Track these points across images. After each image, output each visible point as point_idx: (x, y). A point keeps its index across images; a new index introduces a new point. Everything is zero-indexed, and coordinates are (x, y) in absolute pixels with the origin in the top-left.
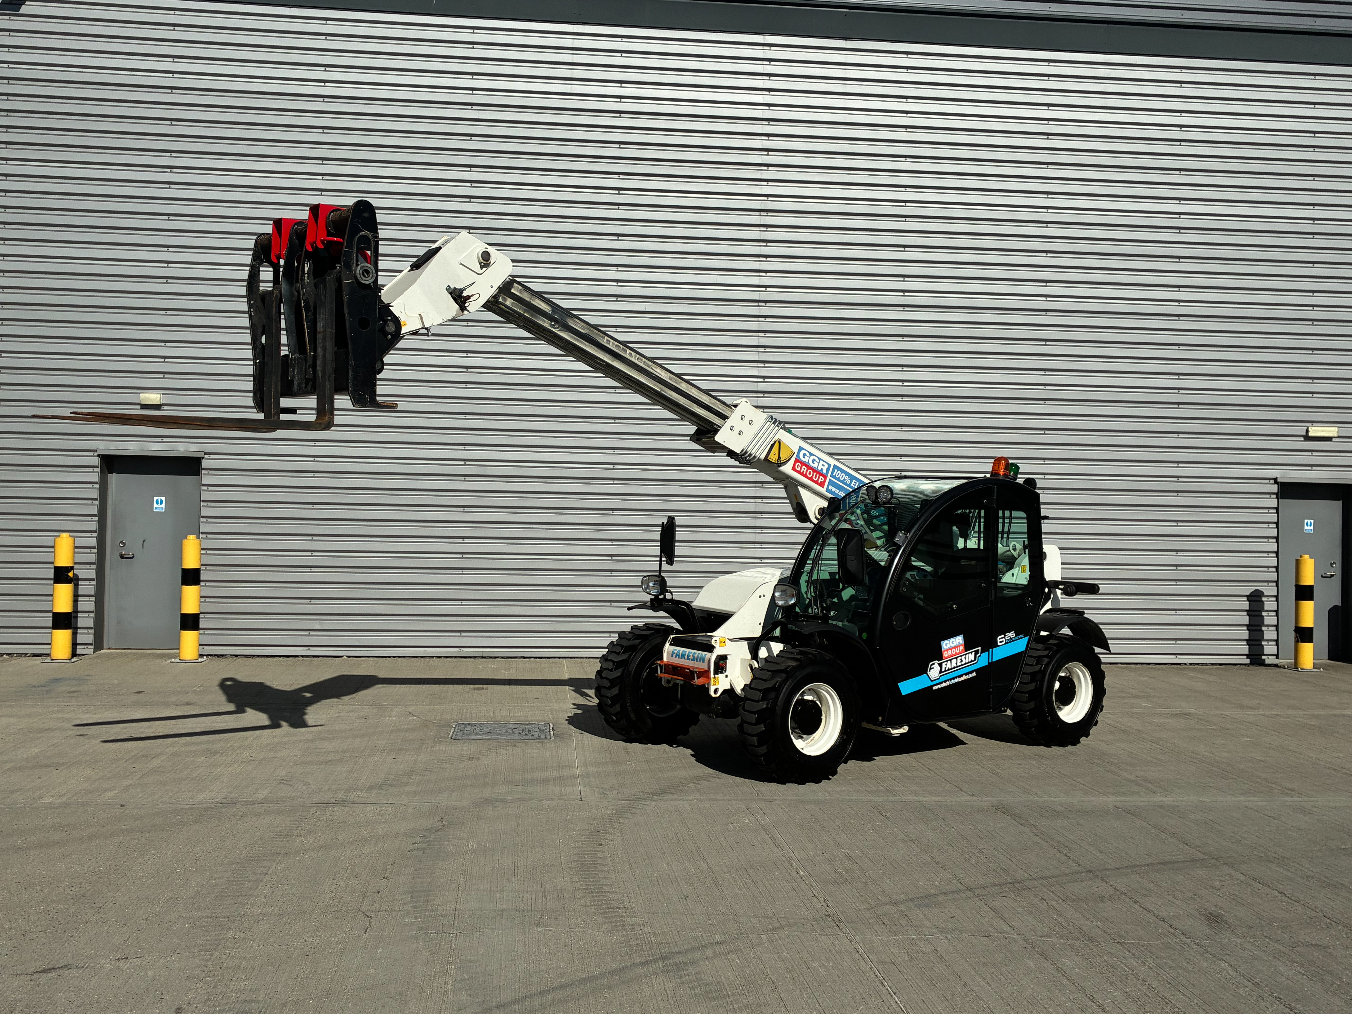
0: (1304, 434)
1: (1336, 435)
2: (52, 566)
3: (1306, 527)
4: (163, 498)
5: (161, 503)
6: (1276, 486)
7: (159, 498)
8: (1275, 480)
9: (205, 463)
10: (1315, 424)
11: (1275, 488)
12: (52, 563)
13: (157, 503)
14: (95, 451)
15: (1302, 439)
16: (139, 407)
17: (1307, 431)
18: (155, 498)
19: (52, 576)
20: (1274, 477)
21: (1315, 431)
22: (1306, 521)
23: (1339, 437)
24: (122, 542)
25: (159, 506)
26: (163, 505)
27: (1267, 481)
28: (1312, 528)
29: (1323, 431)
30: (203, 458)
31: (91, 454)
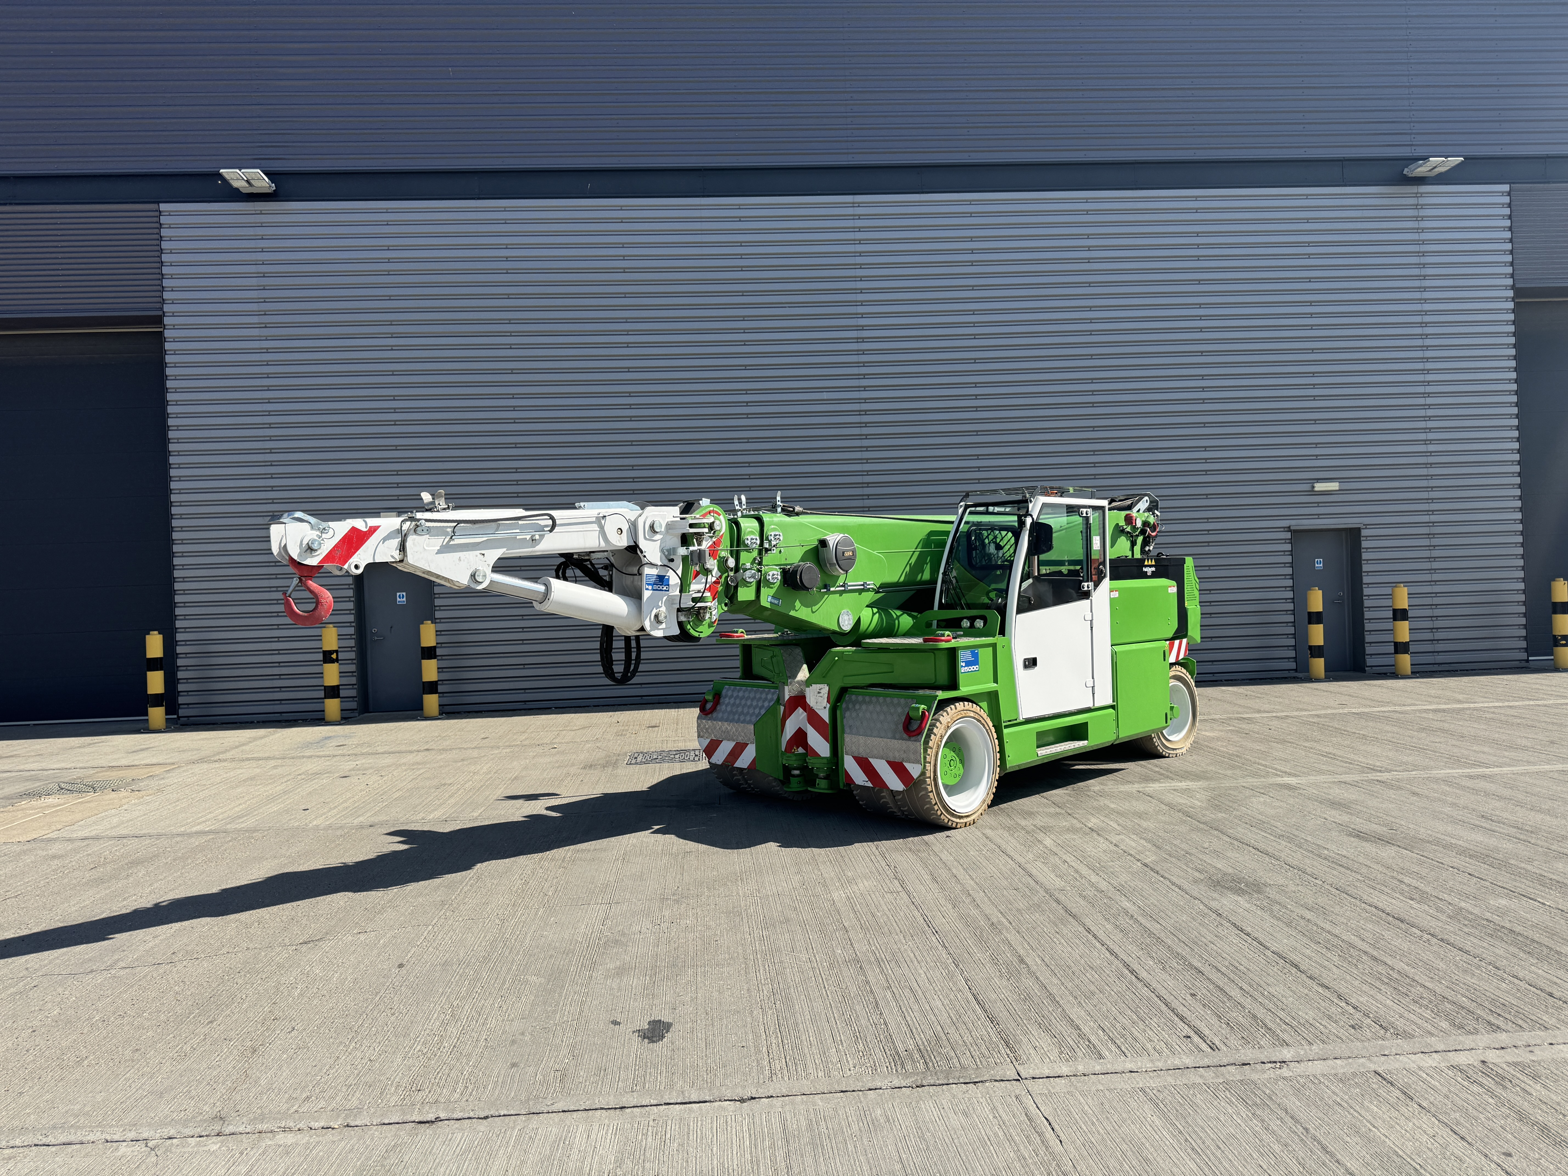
0: (1311, 489)
1: (1337, 488)
3: (1316, 565)
4: (404, 594)
6: (1289, 533)
7: (401, 593)
8: (1288, 529)
10: (1319, 481)
11: (1288, 535)
12: (321, 648)
13: (400, 597)
15: (1309, 494)
17: (1313, 487)
18: (398, 594)
19: (322, 658)
20: (1287, 526)
21: (1319, 487)
22: (1316, 560)
26: (404, 599)
27: (1282, 530)
28: (1321, 565)
29: (1326, 486)
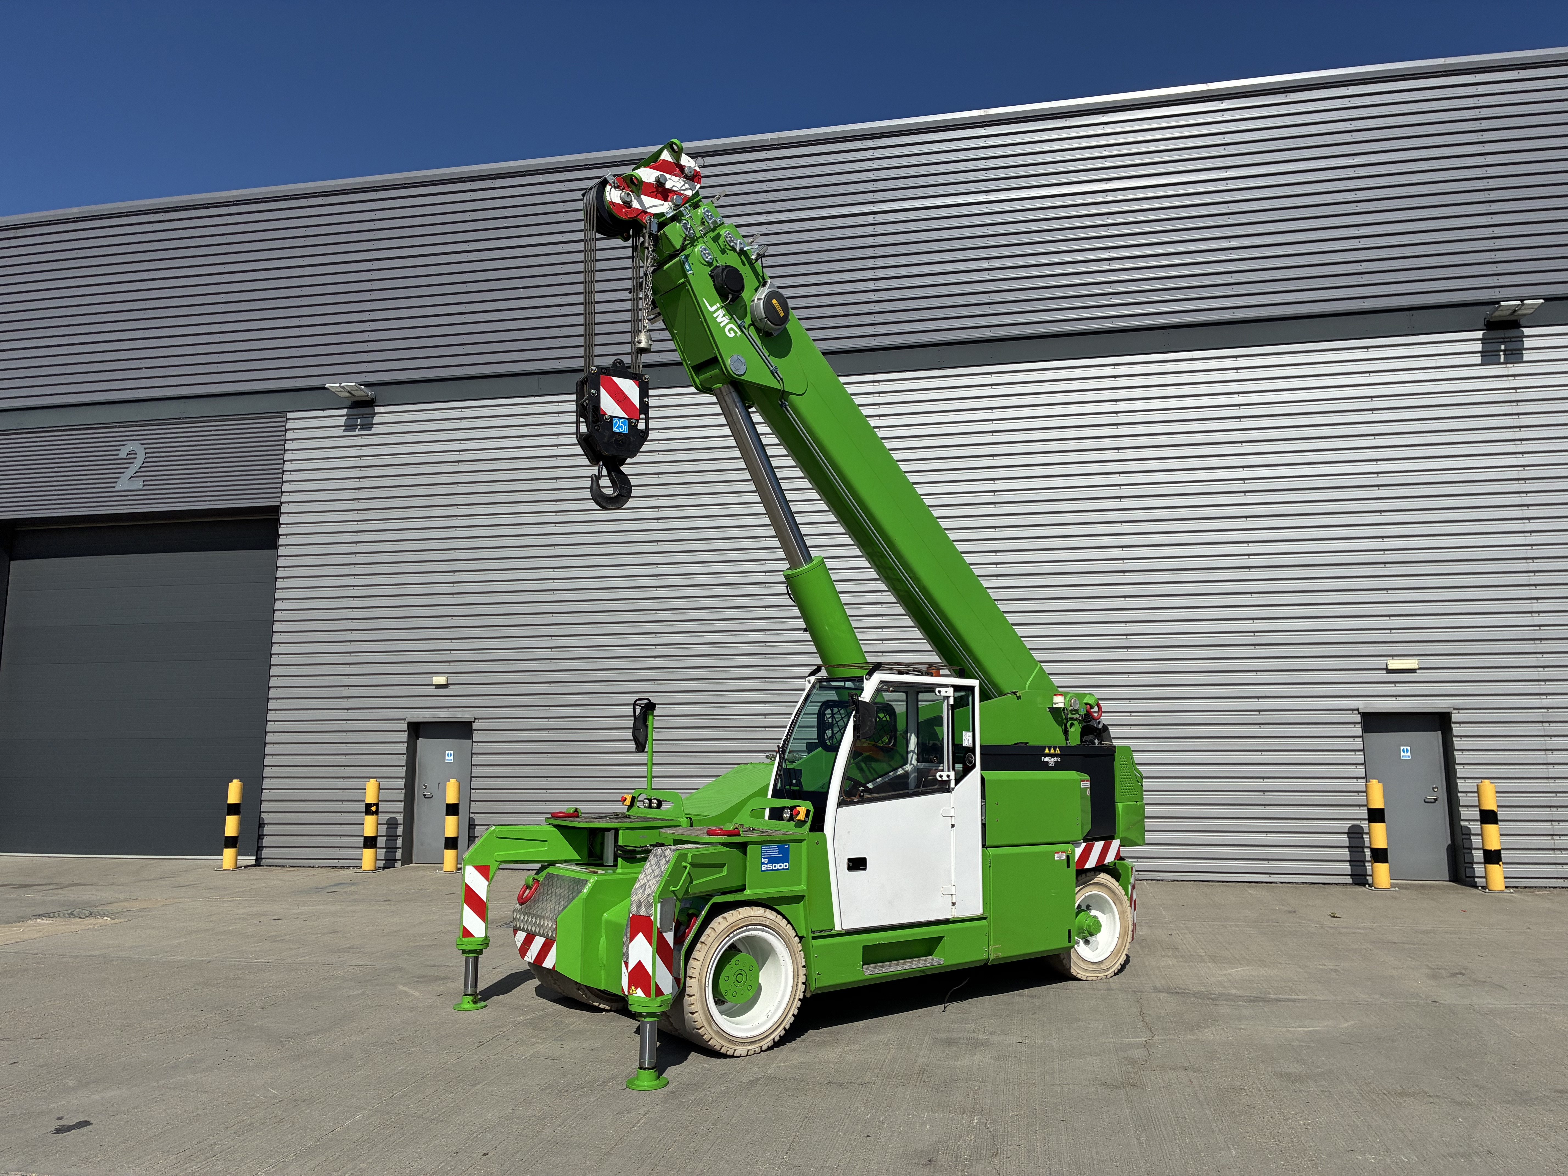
0: (1385, 667)
1: (1417, 667)
2: (364, 803)
3: (1402, 754)
4: (452, 752)
5: (451, 756)
6: (1360, 715)
7: (450, 752)
8: (1358, 711)
9: (476, 726)
10: (1395, 658)
11: (1358, 718)
12: (364, 800)
13: (448, 756)
14: (405, 719)
15: (1384, 672)
16: (434, 687)
17: (1387, 665)
18: (447, 752)
19: (364, 810)
20: (1357, 708)
21: (1394, 664)
22: (1402, 748)
23: (1420, 669)
24: (425, 785)
25: (450, 758)
26: (452, 757)
27: (1351, 712)
28: (1409, 754)
29: (1403, 664)
30: (474, 722)
31: (403, 721)
